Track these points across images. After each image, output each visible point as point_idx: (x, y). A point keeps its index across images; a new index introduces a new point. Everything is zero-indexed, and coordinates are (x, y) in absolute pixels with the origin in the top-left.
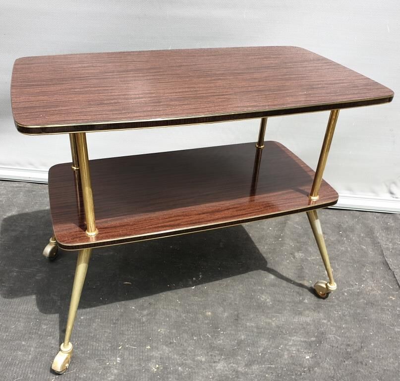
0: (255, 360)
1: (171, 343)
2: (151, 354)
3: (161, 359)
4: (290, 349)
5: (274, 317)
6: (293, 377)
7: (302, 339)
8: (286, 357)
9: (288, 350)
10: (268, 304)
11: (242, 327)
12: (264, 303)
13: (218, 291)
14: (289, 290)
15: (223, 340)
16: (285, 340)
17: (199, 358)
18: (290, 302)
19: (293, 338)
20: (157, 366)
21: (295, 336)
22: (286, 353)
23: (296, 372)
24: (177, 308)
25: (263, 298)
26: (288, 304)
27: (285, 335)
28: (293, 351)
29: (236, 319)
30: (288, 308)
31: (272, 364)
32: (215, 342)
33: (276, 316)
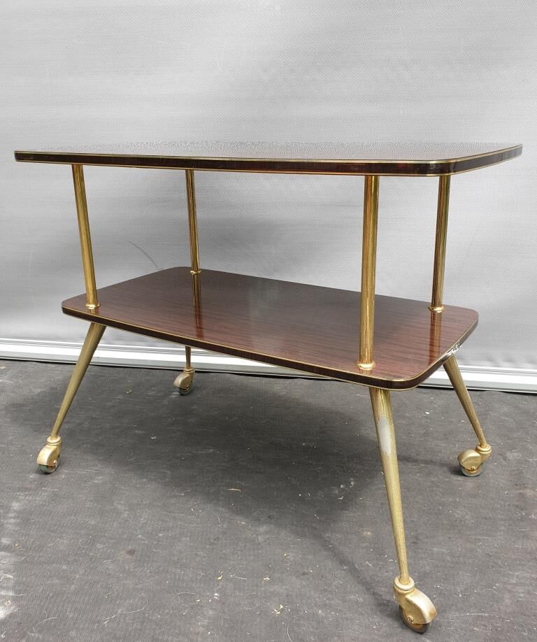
0: (452, 604)
1: (304, 574)
2: (272, 590)
3: (287, 596)
4: (515, 590)
5: (479, 540)
6: (526, 634)
7: (534, 576)
8: (507, 601)
9: (509, 591)
10: (467, 522)
11: (425, 553)
12: (461, 521)
13: (382, 504)
14: (502, 502)
15: (393, 571)
16: (504, 576)
17: (352, 597)
18: (505, 520)
19: (517, 574)
20: (281, 607)
21: (519, 570)
22: (507, 596)
23: (530, 627)
24: (314, 525)
25: (458, 514)
26: (502, 522)
27: (501, 567)
28: (519, 593)
29: (415, 543)
30: (503, 528)
31: (484, 612)
32: (379, 575)
33: (485, 539)
